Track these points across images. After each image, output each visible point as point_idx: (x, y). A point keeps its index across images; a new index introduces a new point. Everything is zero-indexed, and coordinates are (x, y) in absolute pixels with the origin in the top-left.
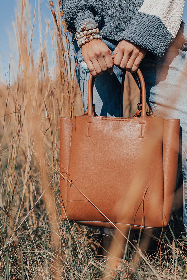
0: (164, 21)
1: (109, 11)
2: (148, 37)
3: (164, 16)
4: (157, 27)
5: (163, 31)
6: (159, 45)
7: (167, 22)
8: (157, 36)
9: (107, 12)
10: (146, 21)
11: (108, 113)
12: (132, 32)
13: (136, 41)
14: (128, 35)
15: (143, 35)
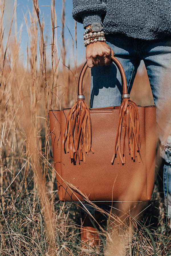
1: (124, 11)
9: (122, 12)
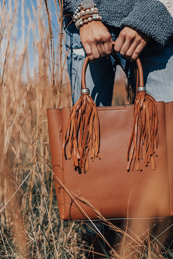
0: (168, 8)
2: (152, 22)
3: (168, 2)
4: (161, 13)
5: (167, 18)
6: (162, 32)
7: (171, 9)
8: (161, 22)
10: (149, 7)
11: (101, 103)
12: (135, 17)
13: (139, 26)
14: (131, 19)
15: (146, 20)
